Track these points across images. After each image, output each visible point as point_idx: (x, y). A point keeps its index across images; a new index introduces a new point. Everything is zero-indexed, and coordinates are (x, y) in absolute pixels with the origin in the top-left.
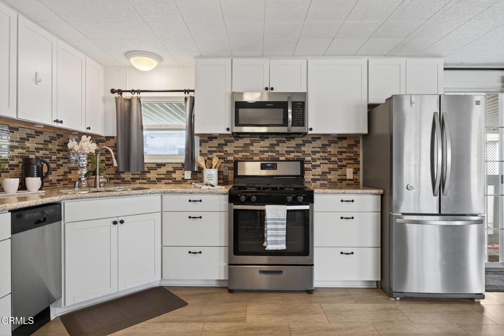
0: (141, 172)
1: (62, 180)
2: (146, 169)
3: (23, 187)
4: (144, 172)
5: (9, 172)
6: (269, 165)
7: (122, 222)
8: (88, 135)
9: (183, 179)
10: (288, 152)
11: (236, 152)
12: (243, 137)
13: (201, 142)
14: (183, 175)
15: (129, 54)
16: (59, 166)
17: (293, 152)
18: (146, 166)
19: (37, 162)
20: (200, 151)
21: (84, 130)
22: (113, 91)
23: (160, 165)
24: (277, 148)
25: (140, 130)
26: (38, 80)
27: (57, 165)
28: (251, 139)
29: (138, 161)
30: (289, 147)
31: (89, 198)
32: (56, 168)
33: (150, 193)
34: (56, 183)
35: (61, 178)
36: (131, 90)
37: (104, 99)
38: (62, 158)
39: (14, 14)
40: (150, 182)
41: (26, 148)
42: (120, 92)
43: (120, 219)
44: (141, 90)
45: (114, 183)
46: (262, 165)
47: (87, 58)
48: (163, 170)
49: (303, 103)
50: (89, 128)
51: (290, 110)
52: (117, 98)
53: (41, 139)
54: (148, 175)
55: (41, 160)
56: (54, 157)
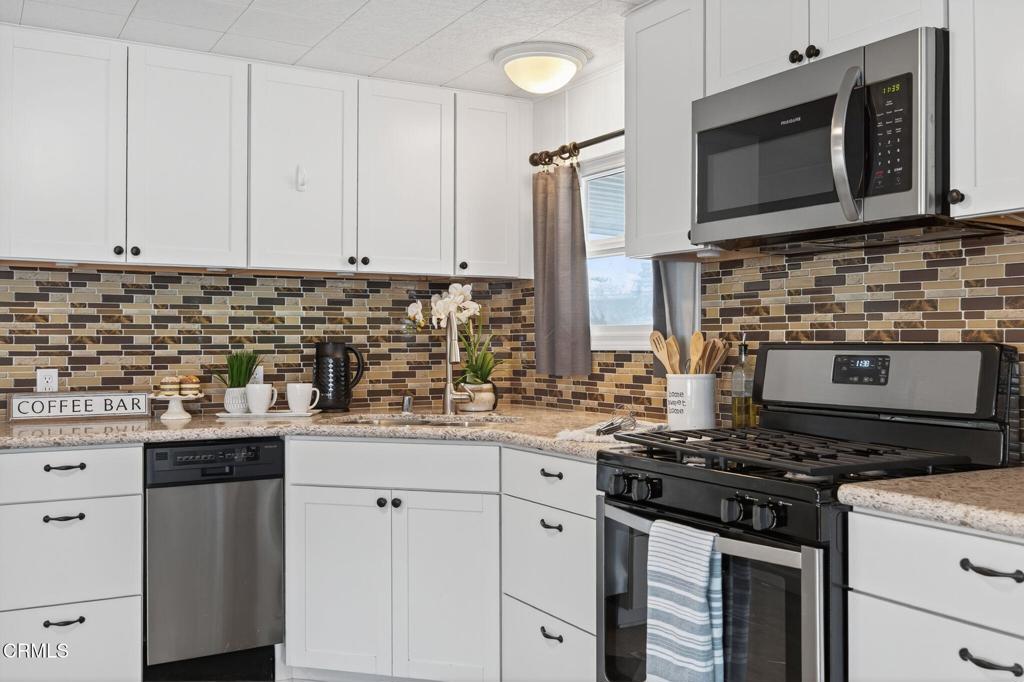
0: (589, 378)
2: (597, 370)
4: (595, 378)
6: (866, 364)
7: (396, 503)
8: (463, 281)
10: (974, 306)
17: (995, 304)
20: (704, 312)
22: (533, 160)
23: (623, 358)
24: (929, 291)
26: (300, 181)
28: (840, 256)
30: (980, 283)
31: (330, 435)
32: (428, 363)
36: (560, 147)
39: (241, 66)
40: (603, 406)
41: (345, 321)
43: (396, 495)
44: (578, 142)
45: (548, 405)
46: (839, 363)
47: (462, 96)
48: (627, 373)
49: (907, 80)
50: (464, 266)
51: (838, 131)
52: (536, 178)
53: (386, 298)
54: (601, 388)
55: (350, 347)
56: (422, 338)
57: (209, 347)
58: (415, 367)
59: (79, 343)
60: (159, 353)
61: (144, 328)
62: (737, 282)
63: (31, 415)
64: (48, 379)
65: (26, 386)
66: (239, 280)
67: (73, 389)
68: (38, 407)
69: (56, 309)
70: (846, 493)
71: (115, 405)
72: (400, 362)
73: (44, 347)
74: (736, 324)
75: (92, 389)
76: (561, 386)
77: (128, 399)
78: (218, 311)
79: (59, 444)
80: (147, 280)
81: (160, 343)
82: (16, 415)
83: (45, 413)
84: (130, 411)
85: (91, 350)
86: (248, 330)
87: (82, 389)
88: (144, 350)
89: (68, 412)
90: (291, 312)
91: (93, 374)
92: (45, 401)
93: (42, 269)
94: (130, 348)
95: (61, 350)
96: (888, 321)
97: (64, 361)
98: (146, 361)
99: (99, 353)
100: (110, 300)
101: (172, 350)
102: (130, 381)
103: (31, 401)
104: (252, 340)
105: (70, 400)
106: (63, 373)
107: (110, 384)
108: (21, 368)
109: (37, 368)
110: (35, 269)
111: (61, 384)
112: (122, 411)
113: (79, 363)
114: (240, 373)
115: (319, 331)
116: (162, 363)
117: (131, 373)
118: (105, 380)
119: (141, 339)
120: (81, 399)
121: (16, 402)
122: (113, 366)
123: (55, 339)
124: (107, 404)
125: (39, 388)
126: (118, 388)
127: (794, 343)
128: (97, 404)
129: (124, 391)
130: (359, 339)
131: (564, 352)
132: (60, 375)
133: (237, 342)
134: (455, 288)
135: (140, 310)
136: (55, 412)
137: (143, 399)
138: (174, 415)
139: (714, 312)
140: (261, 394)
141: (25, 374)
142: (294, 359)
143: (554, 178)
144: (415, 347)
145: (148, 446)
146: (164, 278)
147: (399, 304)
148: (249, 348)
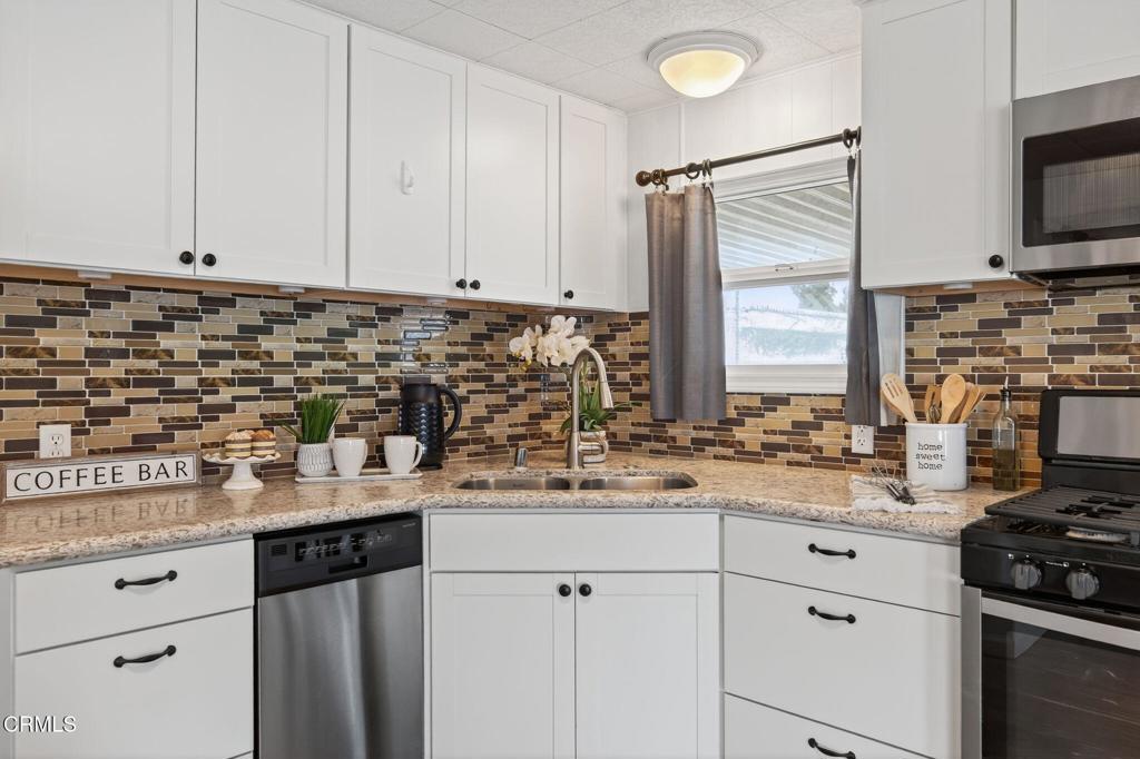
0: (719, 422)
1: (523, 437)
2: (732, 414)
3: (377, 459)
4: (727, 423)
5: (377, 418)
7: (586, 590)
8: (566, 312)
9: (847, 451)
11: (1061, 352)
12: (1095, 289)
13: (913, 316)
14: (848, 437)
15: (655, 52)
16: (514, 400)
18: (732, 403)
19: (427, 395)
20: (909, 352)
21: (554, 300)
22: (642, 180)
23: (773, 402)
25: (712, 287)
26: (407, 181)
27: (510, 398)
29: (706, 385)
32: (505, 406)
33: (678, 505)
34: (505, 446)
35: (521, 430)
36: (684, 165)
37: (627, 206)
38: (524, 379)
39: (338, 25)
40: (743, 454)
41: (423, 357)
42: (661, 177)
43: (582, 579)
44: (713, 160)
47: (567, 98)
48: (782, 418)
50: (569, 295)
52: (649, 199)
53: (464, 330)
54: (739, 434)
55: (438, 390)
56: (499, 377)
57: (270, 391)
59: (99, 387)
60: (207, 399)
61: (188, 367)
62: (966, 318)
63: (34, 491)
64: (55, 439)
65: (25, 450)
66: (308, 303)
67: (92, 452)
68: (44, 481)
69: (66, 339)
71: (153, 472)
72: (478, 406)
73: (50, 394)
74: (965, 365)
75: (118, 451)
77: (170, 463)
78: (280, 344)
79: (140, 546)
80: (192, 302)
81: (210, 386)
82: (11, 493)
83: (55, 489)
84: (173, 479)
85: (117, 397)
86: (316, 369)
87: (105, 451)
88: (188, 395)
89: (88, 484)
90: (363, 346)
91: (120, 430)
92: (55, 471)
93: (46, 282)
94: (169, 392)
95: (74, 397)
97: (78, 413)
98: (190, 410)
99: (129, 401)
100: (143, 328)
101: (225, 395)
102: (171, 438)
103: (34, 472)
104: (321, 382)
105: (91, 468)
106: (78, 430)
107: (142, 444)
108: (16, 424)
109: (39, 424)
110: (36, 281)
111: (75, 445)
112: (162, 479)
113: (100, 416)
114: (314, 424)
115: (396, 369)
116: (211, 413)
117: (171, 427)
118: (136, 439)
119: (184, 381)
120: (106, 465)
121: (11, 475)
122: (147, 419)
123: (65, 382)
124: (143, 472)
125: (45, 451)
126: (154, 449)
128: (129, 471)
129: (164, 452)
130: (441, 378)
131: (694, 394)
132: (74, 433)
133: (303, 385)
134: (556, 320)
135: (182, 342)
136: (70, 486)
137: (190, 462)
138: (243, 483)
139: (927, 351)
140: (352, 450)
141: (23, 434)
142: (368, 404)
143: (681, 199)
144: (493, 388)
145: (259, 537)
146: (214, 299)
147: (478, 338)
148: (318, 391)
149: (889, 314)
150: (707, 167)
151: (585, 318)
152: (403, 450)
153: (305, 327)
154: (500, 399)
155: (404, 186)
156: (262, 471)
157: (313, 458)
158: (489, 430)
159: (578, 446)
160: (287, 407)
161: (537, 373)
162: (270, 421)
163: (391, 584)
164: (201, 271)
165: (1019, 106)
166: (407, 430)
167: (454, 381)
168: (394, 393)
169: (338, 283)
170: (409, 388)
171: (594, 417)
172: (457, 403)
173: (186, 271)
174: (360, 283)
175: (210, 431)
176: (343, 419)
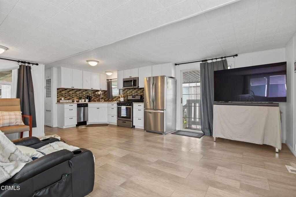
0: (112, 99)
3: (85, 101)
6: (134, 97)
7: (99, 108)
8: (101, 90)
10: (140, 93)
13: (123, 91)
15: (105, 72)
16: (97, 97)
18: (113, 97)
22: (107, 80)
23: (116, 97)
24: (138, 92)
25: (111, 88)
28: (132, 90)
39: (82, 71)
42: (109, 80)
46: (132, 97)
47: (101, 74)
48: (116, 98)
49: (136, 80)
51: (133, 82)
52: (107, 82)
53: (92, 92)
54: (114, 99)
55: (90, 96)
56: (96, 96)
57: (77, 96)
58: (95, 98)
59: (65, 95)
61: (71, 94)
62: (125, 91)
64: (63, 99)
65: (61, 99)
66: (80, 90)
69: (63, 92)
70: (133, 103)
72: (94, 98)
73: (62, 96)
74: (125, 94)
76: (109, 99)
77: (70, 101)
78: (78, 93)
81: (73, 96)
85: (67, 96)
86: (80, 95)
88: (71, 96)
89: (65, 102)
90: (84, 93)
91: (67, 98)
92: (63, 101)
94: (70, 96)
95: (64, 96)
96: (136, 94)
98: (71, 97)
100: (68, 92)
107: (68, 99)
108: (60, 98)
113: (66, 97)
114: (80, 98)
115: (87, 95)
116: (73, 97)
117: (70, 98)
120: (66, 101)
122: (68, 98)
124: (68, 101)
125: (62, 99)
127: (129, 95)
128: (67, 101)
130: (90, 95)
131: (110, 97)
133: (79, 96)
134: (100, 91)
135: (71, 93)
137: (71, 101)
138: (75, 102)
139: (124, 93)
140: (83, 100)
141: (61, 98)
142: (85, 97)
143: (109, 82)
144: (95, 96)
145: (77, 104)
146: (73, 90)
147: (94, 92)
148: (81, 96)
149: (121, 91)
150: (111, 79)
151: (102, 91)
152: (87, 100)
153: (80, 91)
154: (96, 97)
155: (87, 82)
156: (77, 101)
157: (80, 101)
158: (95, 100)
159: (101, 100)
160: (78, 97)
161: (99, 95)
162: (77, 98)
163: (86, 108)
164: (73, 88)
165: (123, 79)
166: (87, 99)
167: (92, 96)
168: (87, 96)
169: (82, 88)
170: (88, 96)
171: (102, 98)
172: (92, 98)
173: (72, 88)
174: (83, 89)
175: (73, 99)
176: (83, 98)
